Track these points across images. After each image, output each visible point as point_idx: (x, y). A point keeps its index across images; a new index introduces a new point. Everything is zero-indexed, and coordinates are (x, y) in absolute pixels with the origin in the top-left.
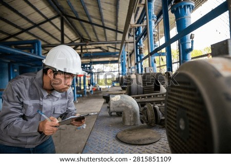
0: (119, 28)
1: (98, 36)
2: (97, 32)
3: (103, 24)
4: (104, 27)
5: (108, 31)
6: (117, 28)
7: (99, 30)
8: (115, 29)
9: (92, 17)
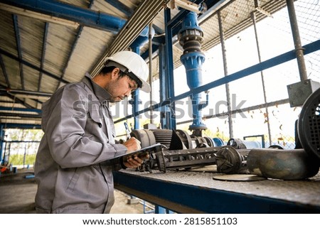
0: (65, 76)
1: (25, 82)
2: (25, 77)
3: (42, 66)
4: (41, 70)
5: (45, 78)
6: (62, 76)
7: (30, 73)
8: (60, 77)
9: (26, 52)
